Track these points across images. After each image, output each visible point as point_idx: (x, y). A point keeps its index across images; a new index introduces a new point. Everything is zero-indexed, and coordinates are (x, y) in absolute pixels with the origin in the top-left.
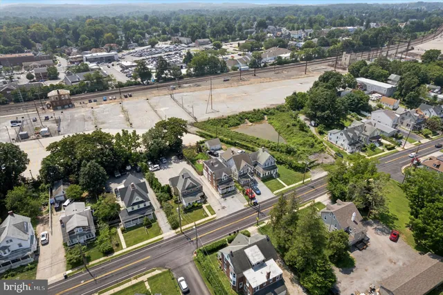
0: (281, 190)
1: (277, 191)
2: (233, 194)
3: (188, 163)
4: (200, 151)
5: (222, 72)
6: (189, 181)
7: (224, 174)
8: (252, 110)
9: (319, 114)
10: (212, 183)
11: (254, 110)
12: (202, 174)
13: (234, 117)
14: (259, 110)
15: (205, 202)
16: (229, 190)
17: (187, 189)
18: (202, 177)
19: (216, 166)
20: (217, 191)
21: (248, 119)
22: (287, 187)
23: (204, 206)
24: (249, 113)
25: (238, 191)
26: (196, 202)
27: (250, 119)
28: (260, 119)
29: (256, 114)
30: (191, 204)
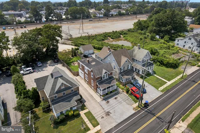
0: (164, 86)
1: (162, 88)
2: (116, 94)
3: (64, 66)
4: (76, 55)
6: (60, 81)
7: (104, 71)
8: (111, 31)
9: (163, 29)
10: (89, 83)
11: (113, 31)
12: (78, 75)
13: (100, 35)
14: (116, 31)
15: (83, 108)
16: (111, 89)
17: (57, 92)
18: (78, 78)
19: (93, 63)
20: (97, 92)
21: (110, 37)
22: (169, 83)
23: (82, 113)
24: (110, 33)
25: (120, 90)
26: (71, 108)
27: (111, 37)
28: (118, 37)
29: (115, 34)
30: (64, 112)
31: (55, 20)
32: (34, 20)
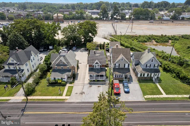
0: (155, 96)
1: (150, 96)
2: (102, 84)
5: (151, 19)
8: (160, 34)
11: (162, 35)
14: (166, 36)
15: (72, 83)
16: (99, 78)
19: (98, 55)
22: (164, 95)
23: (68, 85)
24: (157, 36)
26: (62, 78)
27: (156, 40)
28: (164, 42)
29: (162, 38)
30: (56, 79)
31: (119, 19)
32: (102, 17)
